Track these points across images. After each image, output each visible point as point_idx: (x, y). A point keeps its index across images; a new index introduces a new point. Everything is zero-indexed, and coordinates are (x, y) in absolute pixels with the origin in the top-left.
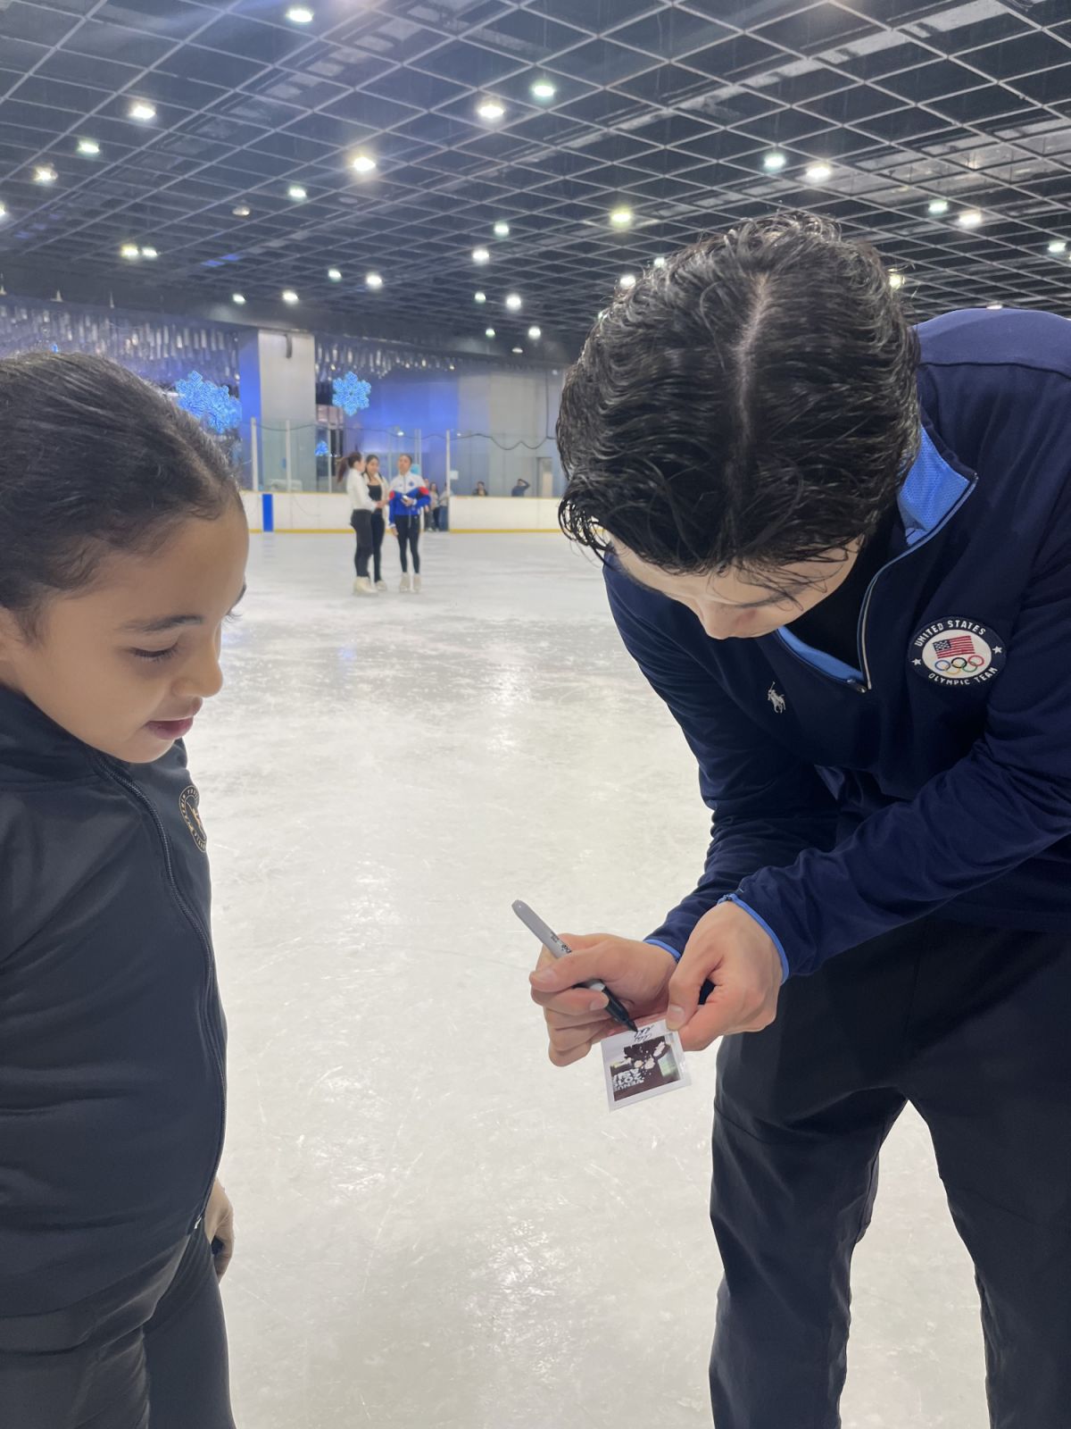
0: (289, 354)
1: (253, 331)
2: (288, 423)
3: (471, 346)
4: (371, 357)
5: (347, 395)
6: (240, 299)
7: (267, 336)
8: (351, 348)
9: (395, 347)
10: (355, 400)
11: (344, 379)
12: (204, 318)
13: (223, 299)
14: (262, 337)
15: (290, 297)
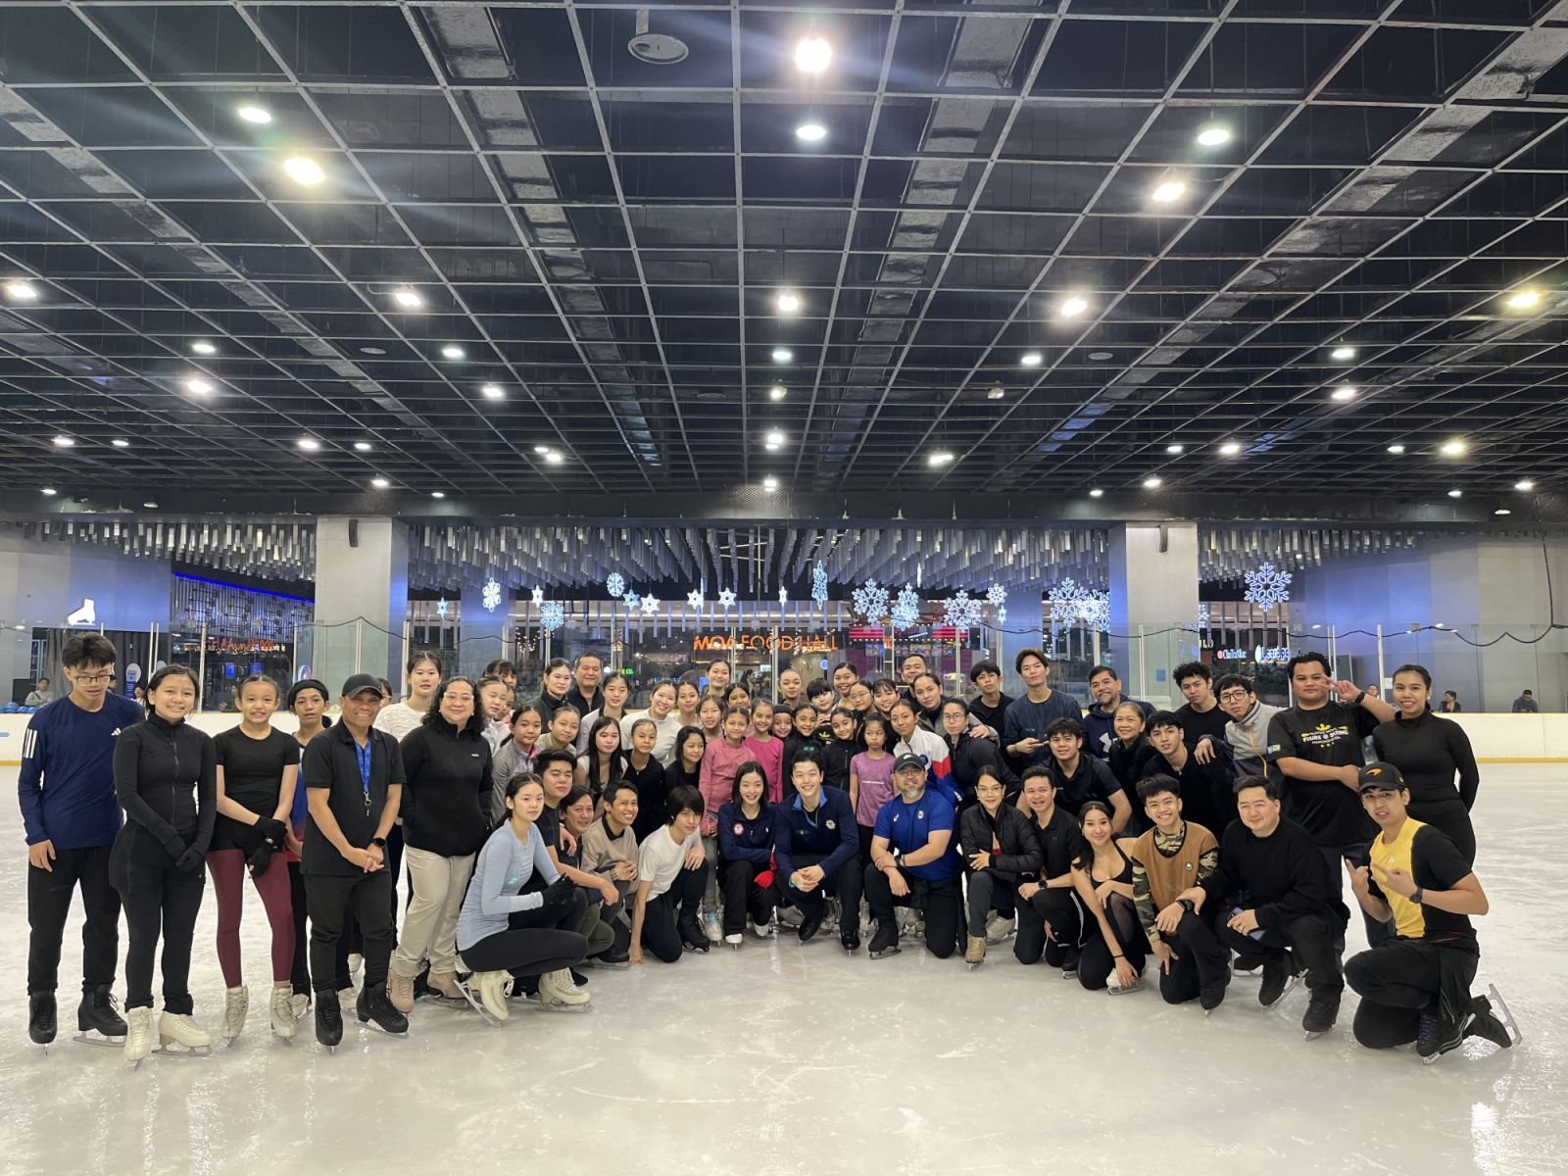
0: (1164, 548)
1: (1121, 526)
2: (1141, 627)
3: (1429, 513)
4: (1287, 539)
5: (1261, 590)
6: (1096, 493)
7: (1134, 530)
8: (1254, 534)
9: (1312, 526)
10: (1271, 594)
11: (1257, 571)
12: (1064, 518)
13: (1082, 495)
14: (1130, 531)
15: (1153, 483)
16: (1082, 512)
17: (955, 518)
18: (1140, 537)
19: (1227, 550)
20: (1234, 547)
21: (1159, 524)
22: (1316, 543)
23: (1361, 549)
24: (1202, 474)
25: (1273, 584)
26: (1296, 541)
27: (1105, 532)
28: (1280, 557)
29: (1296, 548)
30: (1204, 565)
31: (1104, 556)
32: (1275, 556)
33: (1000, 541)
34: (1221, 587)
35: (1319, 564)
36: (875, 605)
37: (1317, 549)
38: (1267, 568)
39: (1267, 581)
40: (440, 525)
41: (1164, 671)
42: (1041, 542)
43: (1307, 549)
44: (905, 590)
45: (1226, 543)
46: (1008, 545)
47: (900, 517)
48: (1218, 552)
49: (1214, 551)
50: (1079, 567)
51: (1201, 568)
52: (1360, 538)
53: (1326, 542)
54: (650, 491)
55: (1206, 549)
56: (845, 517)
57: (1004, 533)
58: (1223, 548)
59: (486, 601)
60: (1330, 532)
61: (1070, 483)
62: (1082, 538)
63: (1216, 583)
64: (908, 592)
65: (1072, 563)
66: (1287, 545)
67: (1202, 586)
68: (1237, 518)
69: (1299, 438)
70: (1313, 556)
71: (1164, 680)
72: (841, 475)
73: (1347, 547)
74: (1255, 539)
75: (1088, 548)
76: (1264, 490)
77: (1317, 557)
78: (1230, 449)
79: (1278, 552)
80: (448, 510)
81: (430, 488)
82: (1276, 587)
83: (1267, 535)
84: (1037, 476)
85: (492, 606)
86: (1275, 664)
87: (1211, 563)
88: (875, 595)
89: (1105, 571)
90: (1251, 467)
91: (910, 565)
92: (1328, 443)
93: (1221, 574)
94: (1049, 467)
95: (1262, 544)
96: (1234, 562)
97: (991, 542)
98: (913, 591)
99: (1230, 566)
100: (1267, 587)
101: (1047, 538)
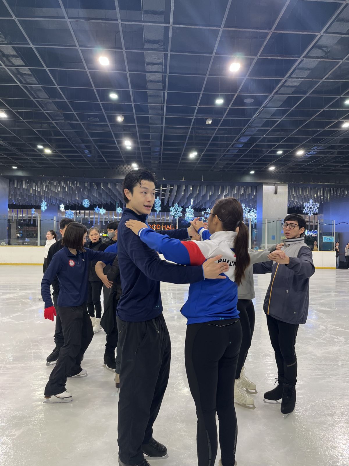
0: (276, 192)
1: (261, 185)
2: (266, 220)
4: (319, 191)
5: (309, 209)
6: (252, 172)
7: (266, 186)
8: (308, 189)
9: (327, 186)
10: (312, 210)
11: (308, 202)
12: (241, 181)
13: (247, 173)
14: (264, 187)
15: (272, 168)
16: (248, 179)
17: (203, 180)
18: (267, 189)
19: (298, 194)
20: (300, 193)
21: (274, 184)
22: (329, 193)
23: (343, 195)
24: (290, 165)
25: (313, 207)
26: (322, 191)
27: (256, 188)
28: (316, 198)
29: (322, 194)
30: (290, 200)
31: (255, 196)
32: (314, 197)
33: (219, 190)
34: (295, 209)
35: (329, 201)
36: (178, 212)
37: (329, 195)
38: (311, 202)
39: (311, 206)
40: (20, 179)
41: (274, 236)
42: (234, 191)
43: (325, 195)
44: (188, 208)
45: (298, 192)
46: (222, 192)
47: (183, 180)
48: (295, 196)
49: (294, 195)
50: (247, 200)
51: (289, 201)
52: (344, 191)
53: (332, 192)
54: (91, 168)
55: (291, 194)
56: (164, 179)
57: (221, 187)
58: (296, 194)
59: (42, 208)
60: (334, 189)
61: (243, 168)
62: (248, 190)
63: (294, 208)
64: (190, 209)
65: (245, 198)
66: (319, 193)
67: (289, 209)
68: (302, 183)
69: (327, 148)
70: (327, 198)
71: (274, 239)
72: (160, 162)
73: (339, 195)
74: (308, 191)
75: (250, 193)
76: (311, 172)
77: (329, 198)
78: (300, 153)
79: (315, 196)
80: (20, 174)
81: (11, 164)
82: (314, 208)
83: (312, 190)
84: (231, 164)
85: (44, 210)
86: (311, 236)
87: (292, 199)
88: (177, 209)
89: (255, 202)
90: (308, 162)
91: (189, 199)
92: (337, 150)
93: (295, 204)
94: (234, 160)
95: (310, 192)
96: (300, 200)
97: (216, 190)
98: (192, 208)
99: (299, 201)
100: (311, 208)
101: (236, 189)
